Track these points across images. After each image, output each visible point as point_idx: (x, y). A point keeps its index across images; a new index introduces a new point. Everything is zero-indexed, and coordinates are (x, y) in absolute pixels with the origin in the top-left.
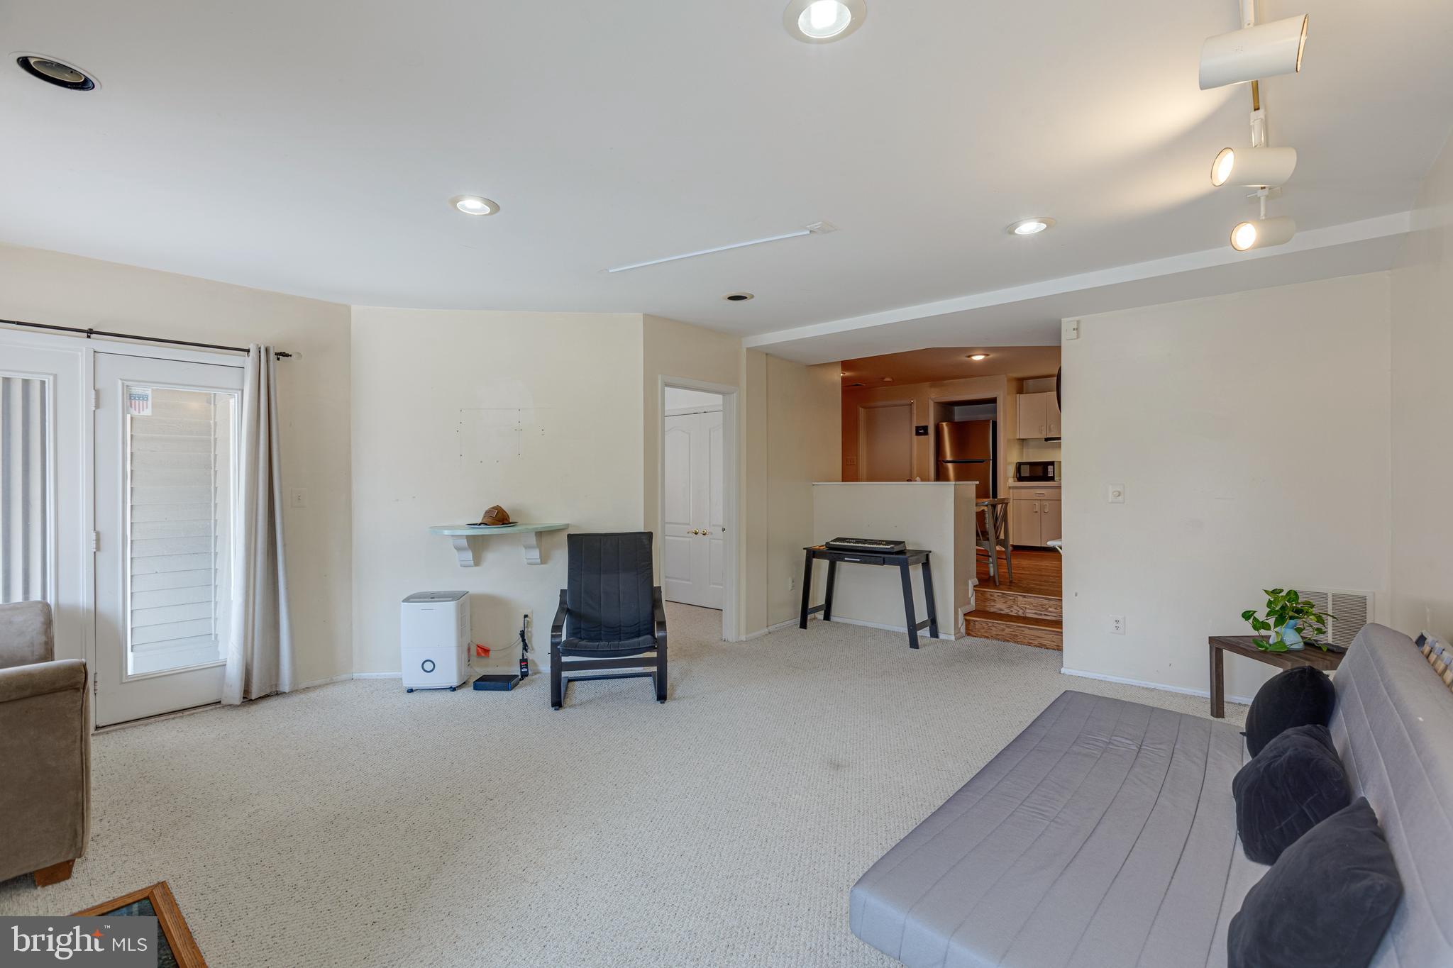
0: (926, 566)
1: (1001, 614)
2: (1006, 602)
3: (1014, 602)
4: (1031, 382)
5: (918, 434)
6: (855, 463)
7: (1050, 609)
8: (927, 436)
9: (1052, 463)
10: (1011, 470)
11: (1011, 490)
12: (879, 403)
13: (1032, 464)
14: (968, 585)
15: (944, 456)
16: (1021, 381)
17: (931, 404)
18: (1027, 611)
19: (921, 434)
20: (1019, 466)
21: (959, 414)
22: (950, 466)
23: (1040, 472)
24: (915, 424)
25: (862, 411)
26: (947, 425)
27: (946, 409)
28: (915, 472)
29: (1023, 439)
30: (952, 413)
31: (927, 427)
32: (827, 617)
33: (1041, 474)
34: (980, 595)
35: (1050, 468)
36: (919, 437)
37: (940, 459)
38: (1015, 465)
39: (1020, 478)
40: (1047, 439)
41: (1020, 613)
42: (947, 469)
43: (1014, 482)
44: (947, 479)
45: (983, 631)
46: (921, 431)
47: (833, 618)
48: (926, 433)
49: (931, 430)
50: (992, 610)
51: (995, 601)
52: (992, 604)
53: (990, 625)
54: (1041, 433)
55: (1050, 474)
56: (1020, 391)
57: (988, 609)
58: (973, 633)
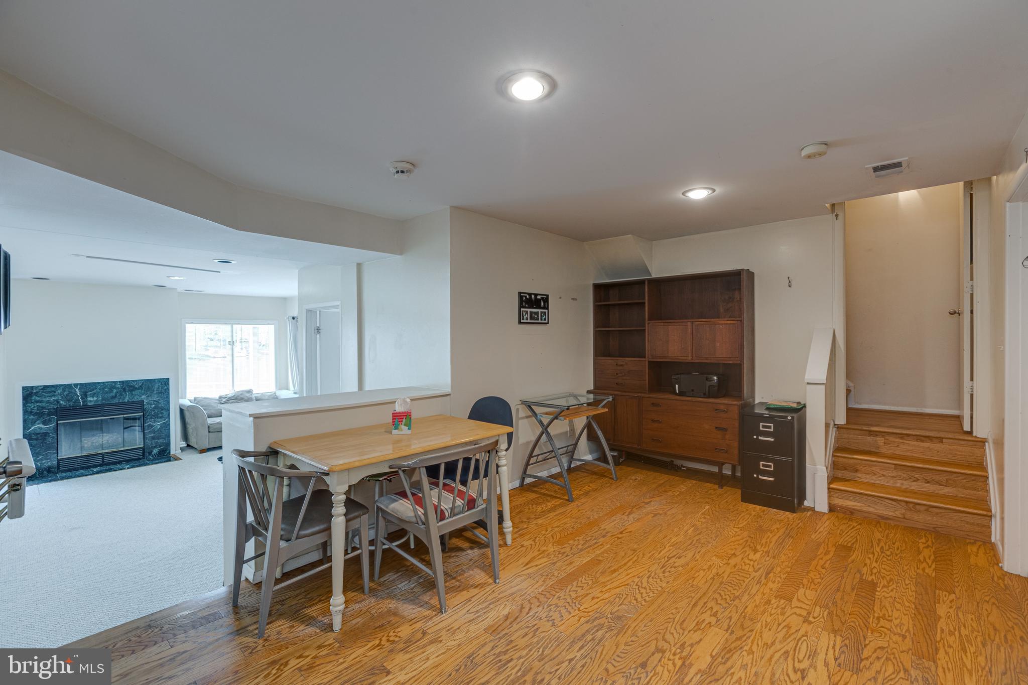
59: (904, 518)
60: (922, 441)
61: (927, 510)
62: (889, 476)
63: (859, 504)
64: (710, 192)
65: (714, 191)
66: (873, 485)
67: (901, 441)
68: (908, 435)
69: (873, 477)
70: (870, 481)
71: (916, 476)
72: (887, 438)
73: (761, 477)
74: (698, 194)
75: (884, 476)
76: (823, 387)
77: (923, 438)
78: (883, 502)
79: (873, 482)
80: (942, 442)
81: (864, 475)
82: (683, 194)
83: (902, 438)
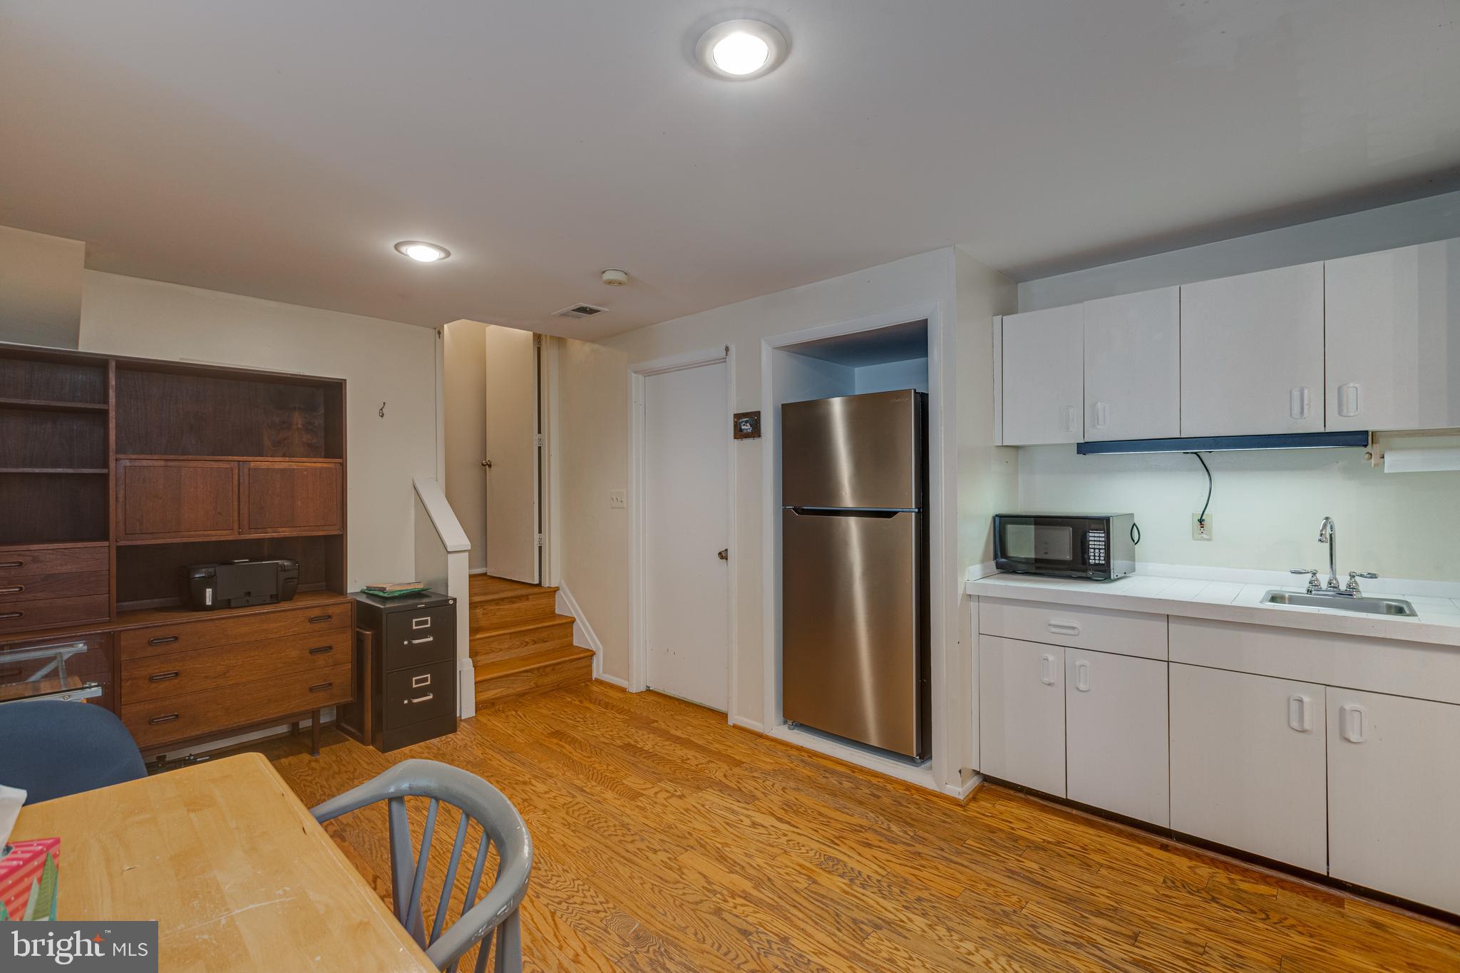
4: (1039, 285)
5: (739, 434)
6: (625, 504)
8: (757, 440)
9: (1103, 523)
10: (976, 537)
11: (973, 605)
13: (1042, 522)
16: (1010, 277)
17: (767, 356)
19: (747, 436)
20: (1002, 523)
23: (1062, 547)
24: (734, 407)
25: (636, 381)
27: (826, 364)
29: (1017, 448)
30: (846, 382)
31: (758, 413)
33: (1068, 557)
35: (1096, 538)
36: (740, 443)
38: (990, 520)
39: (1005, 563)
40: (1085, 448)
43: (987, 576)
46: (747, 426)
48: (756, 432)
49: (767, 425)
54: (1070, 428)
55: (1095, 557)
56: (1007, 308)
59: (537, 687)
60: (514, 603)
61: (553, 670)
62: (506, 649)
63: (499, 690)
64: (443, 255)
65: (448, 254)
66: (493, 664)
67: (497, 607)
68: (503, 599)
69: (491, 656)
70: (490, 661)
71: (527, 640)
72: (485, 607)
73: (415, 701)
74: (423, 254)
75: (501, 650)
76: (466, 554)
77: (514, 599)
78: (520, 678)
79: (492, 661)
80: (528, 599)
81: (483, 657)
82: (397, 247)
83: (498, 604)
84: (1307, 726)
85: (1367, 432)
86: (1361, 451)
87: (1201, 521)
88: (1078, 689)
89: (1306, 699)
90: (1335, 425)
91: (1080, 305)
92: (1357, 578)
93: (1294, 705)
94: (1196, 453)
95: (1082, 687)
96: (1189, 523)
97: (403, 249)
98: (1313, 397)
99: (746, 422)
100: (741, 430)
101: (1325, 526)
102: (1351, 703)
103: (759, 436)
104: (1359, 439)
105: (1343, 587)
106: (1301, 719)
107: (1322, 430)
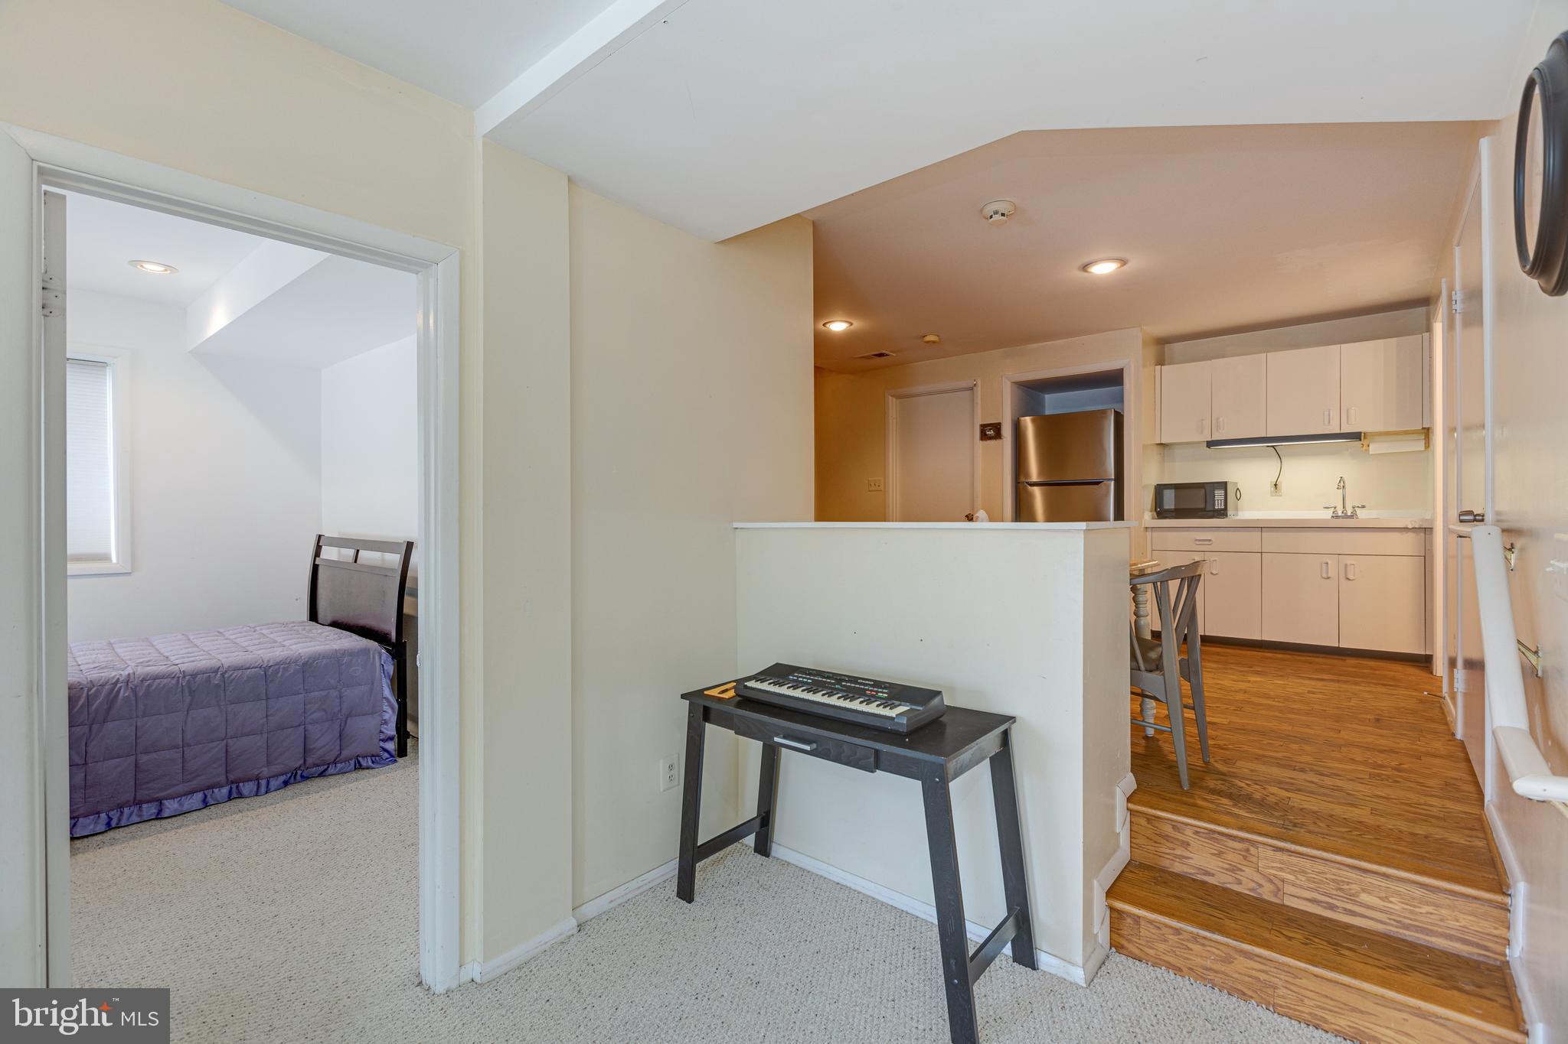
0: (1003, 766)
1: (1204, 883)
2: (1220, 854)
3: (1245, 858)
4: (1178, 347)
5: (984, 436)
6: (882, 488)
7: (1364, 898)
8: (998, 442)
9: (1224, 485)
10: (1149, 498)
11: (1149, 534)
12: (920, 389)
13: (1184, 487)
14: (1112, 795)
15: (1027, 475)
16: (1162, 342)
17: (1007, 386)
18: (1289, 889)
19: (991, 438)
20: (1160, 489)
21: (1054, 403)
22: (1037, 492)
23: (1198, 501)
24: (979, 421)
25: (892, 402)
26: (1033, 421)
27: (1032, 392)
28: (979, 501)
29: (1167, 445)
30: (1041, 404)
31: (1000, 424)
32: (763, 847)
33: (1201, 506)
34: (1143, 822)
35: (1219, 494)
36: (985, 442)
37: (1022, 479)
38: (1153, 488)
39: (1161, 513)
40: (1210, 444)
41: (1266, 893)
42: (1031, 496)
43: (1153, 518)
44: (1032, 519)
45: (1162, 946)
46: (990, 432)
47: (777, 850)
48: (998, 435)
49: (1007, 431)
50: (1178, 868)
51: (1186, 845)
52: (1178, 852)
53: (1185, 936)
54: (1202, 433)
55: (1219, 505)
56: (1161, 361)
57: (1165, 863)
58: (1131, 947)
65: (851, 324)
82: (824, 325)
84: (1329, 575)
85: (1360, 433)
86: (1357, 443)
87: (1276, 485)
88: (1212, 573)
89: (1329, 562)
90: (1346, 429)
91: (1209, 362)
92: (1356, 509)
93: (1324, 566)
94: (1273, 446)
95: (1214, 572)
96: (1269, 487)
97: (828, 325)
98: (1335, 414)
99: (990, 429)
100: (986, 435)
101: (1340, 482)
102: (1349, 560)
103: (1001, 438)
104: (1356, 436)
105: (1349, 514)
106: (1327, 572)
107: (1339, 432)
